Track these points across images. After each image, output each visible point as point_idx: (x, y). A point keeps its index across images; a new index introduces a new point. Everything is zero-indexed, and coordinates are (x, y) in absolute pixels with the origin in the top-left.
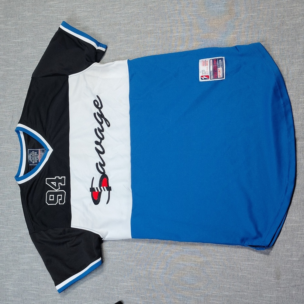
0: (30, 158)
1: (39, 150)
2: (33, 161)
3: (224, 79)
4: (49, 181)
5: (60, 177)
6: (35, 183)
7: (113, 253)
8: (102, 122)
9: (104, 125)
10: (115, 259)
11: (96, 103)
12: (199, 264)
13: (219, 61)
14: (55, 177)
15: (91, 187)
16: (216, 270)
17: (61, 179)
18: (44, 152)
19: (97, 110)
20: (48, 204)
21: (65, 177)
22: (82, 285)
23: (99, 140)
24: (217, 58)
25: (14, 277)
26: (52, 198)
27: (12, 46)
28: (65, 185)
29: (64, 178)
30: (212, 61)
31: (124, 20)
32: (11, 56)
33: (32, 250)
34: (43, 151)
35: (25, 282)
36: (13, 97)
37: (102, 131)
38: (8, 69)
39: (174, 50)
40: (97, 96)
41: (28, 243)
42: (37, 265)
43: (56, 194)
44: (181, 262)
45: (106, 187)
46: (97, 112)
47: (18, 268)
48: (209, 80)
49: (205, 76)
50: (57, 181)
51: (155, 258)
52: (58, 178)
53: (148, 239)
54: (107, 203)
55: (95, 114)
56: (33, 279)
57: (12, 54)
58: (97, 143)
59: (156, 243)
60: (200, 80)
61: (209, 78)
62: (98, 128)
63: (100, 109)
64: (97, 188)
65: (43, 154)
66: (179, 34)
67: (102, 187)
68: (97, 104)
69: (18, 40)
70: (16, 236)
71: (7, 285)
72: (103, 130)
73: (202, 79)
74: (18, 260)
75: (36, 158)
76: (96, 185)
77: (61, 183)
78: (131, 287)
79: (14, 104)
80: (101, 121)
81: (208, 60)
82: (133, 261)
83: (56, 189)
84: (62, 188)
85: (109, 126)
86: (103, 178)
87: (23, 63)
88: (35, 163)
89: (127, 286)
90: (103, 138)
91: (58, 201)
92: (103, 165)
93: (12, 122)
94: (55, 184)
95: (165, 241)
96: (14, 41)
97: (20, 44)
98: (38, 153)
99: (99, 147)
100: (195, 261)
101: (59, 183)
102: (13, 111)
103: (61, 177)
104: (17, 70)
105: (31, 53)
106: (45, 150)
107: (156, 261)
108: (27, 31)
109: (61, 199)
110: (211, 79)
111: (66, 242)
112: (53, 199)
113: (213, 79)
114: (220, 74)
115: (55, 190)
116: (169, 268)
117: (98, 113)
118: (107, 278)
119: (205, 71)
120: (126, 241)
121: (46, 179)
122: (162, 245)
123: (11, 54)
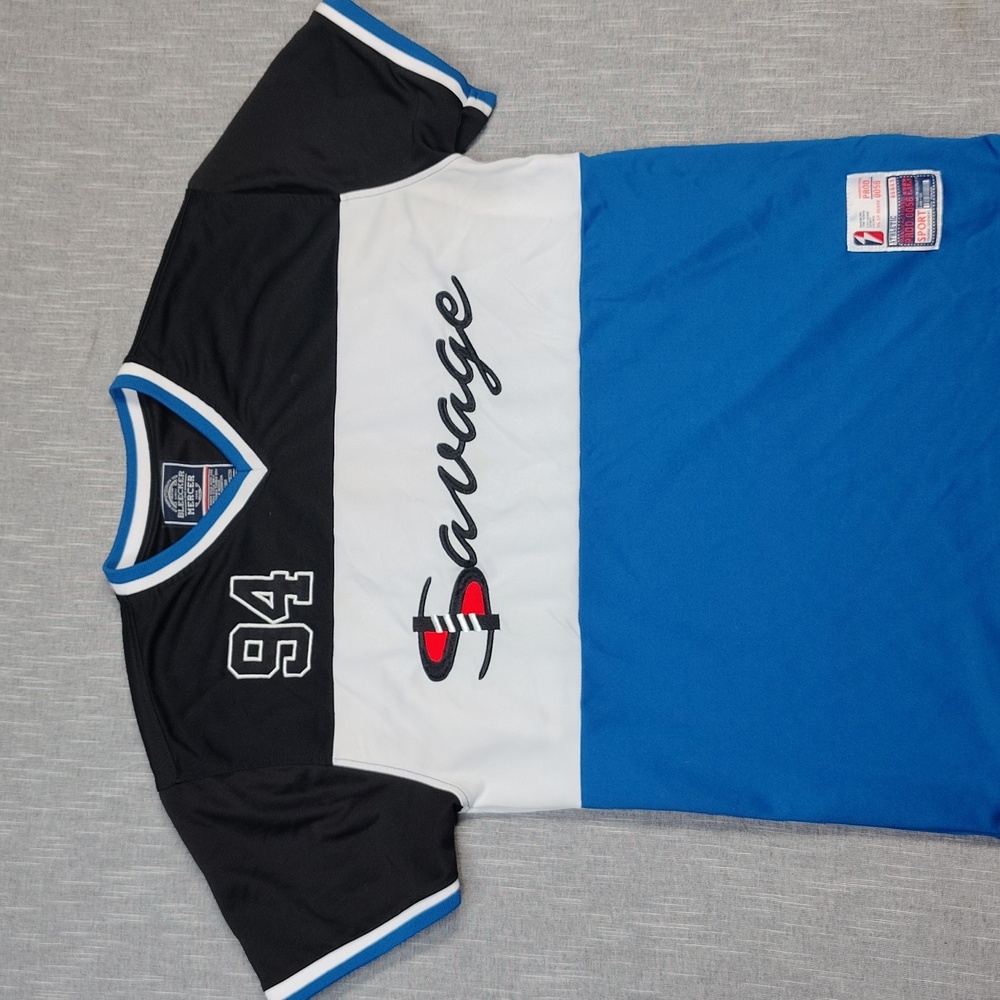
0: (171, 498)
1: (205, 467)
2: (180, 508)
3: (937, 247)
4: (244, 589)
5: (292, 575)
6: (185, 595)
7: (497, 862)
8: (470, 376)
9: (477, 385)
10: (504, 884)
11: (446, 302)
12: (831, 902)
13: (921, 184)
14: (273, 573)
15: (417, 615)
16: (893, 923)
17: (294, 582)
18: (226, 477)
19: (450, 332)
20: (239, 676)
21: (311, 574)
22: (368, 985)
23: (454, 443)
24: (915, 172)
25: (80, 956)
26: (253, 651)
27: (102, 66)
28: (310, 602)
29: (308, 577)
30: (895, 182)
31: (564, 11)
32: (99, 105)
33: (162, 850)
34: (223, 472)
35: (127, 977)
36: (101, 262)
37: (466, 407)
38: (81, 152)
39: (753, 135)
40: (455, 280)
41: (146, 824)
42: (180, 911)
43: (271, 637)
44: (764, 897)
45: (478, 617)
46: (452, 340)
47: (97, 922)
48: (883, 248)
50: (280, 587)
51: (663, 879)
52: (284, 576)
53: (636, 812)
54: (482, 675)
55: (440, 345)
56: (162, 964)
57: (102, 98)
58: (444, 450)
59: (670, 824)
60: (852, 247)
61: (882, 240)
62: (454, 398)
63: (461, 326)
64: (441, 619)
65: (220, 484)
66: (772, 79)
67: (461, 617)
68: (449, 308)
69: (127, 49)
70: (94, 797)
71: (48, 988)
72: (471, 406)
73: (858, 243)
74: (97, 890)
75: (190, 498)
76: (438, 607)
77: (295, 597)
78: (567, 987)
79: (102, 286)
80: (462, 371)
81: (881, 176)
82: (576, 893)
83: (273, 619)
84: (297, 614)
85: (496, 390)
86: (466, 581)
87: (148, 135)
88: (188, 518)
89: (553, 985)
90: (472, 434)
91: (281, 665)
92: (468, 533)
93: (90, 355)
94: (268, 598)
95: (706, 819)
96: (112, 48)
97: (135, 62)
98: (199, 480)
99: (453, 468)
100: (817, 892)
101: (287, 597)
102: (97, 313)
103: (297, 574)
104: (118, 159)
105: (184, 101)
106: (232, 468)
107: (666, 893)
108: (166, 14)
109: (293, 658)
110: (889, 246)
111: (309, 821)
112: (257, 655)
113: (898, 245)
114: (925, 231)
115: (267, 622)
116: (719, 917)
117: (452, 342)
118: (470, 958)
119: (871, 216)
120: (550, 817)
121: (233, 579)
122: (692, 832)
123: (96, 98)
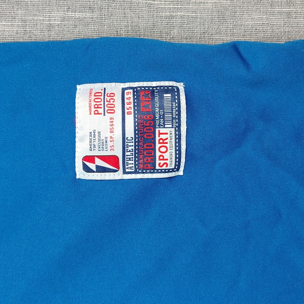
3: (181, 173)
13: (161, 98)
24: (154, 84)
30: (131, 96)
48: (119, 175)
49: (103, 158)
60: (80, 174)
61: (118, 167)
73: (87, 169)
81: (115, 88)
110: (125, 172)
113: (136, 172)
114: (166, 156)
119: (103, 137)
